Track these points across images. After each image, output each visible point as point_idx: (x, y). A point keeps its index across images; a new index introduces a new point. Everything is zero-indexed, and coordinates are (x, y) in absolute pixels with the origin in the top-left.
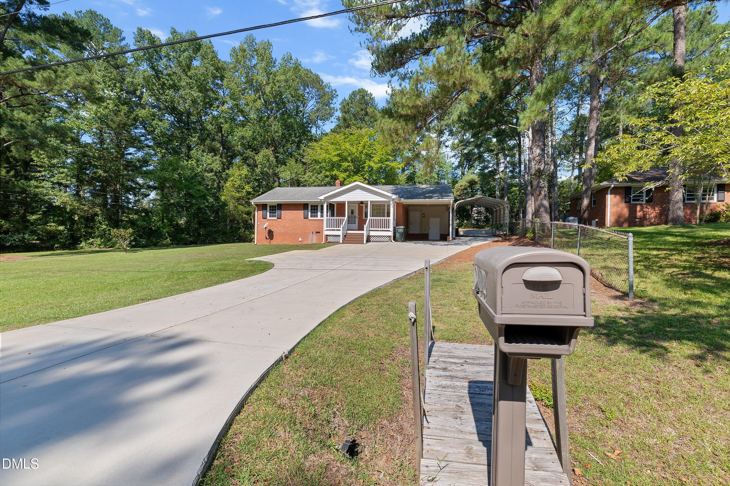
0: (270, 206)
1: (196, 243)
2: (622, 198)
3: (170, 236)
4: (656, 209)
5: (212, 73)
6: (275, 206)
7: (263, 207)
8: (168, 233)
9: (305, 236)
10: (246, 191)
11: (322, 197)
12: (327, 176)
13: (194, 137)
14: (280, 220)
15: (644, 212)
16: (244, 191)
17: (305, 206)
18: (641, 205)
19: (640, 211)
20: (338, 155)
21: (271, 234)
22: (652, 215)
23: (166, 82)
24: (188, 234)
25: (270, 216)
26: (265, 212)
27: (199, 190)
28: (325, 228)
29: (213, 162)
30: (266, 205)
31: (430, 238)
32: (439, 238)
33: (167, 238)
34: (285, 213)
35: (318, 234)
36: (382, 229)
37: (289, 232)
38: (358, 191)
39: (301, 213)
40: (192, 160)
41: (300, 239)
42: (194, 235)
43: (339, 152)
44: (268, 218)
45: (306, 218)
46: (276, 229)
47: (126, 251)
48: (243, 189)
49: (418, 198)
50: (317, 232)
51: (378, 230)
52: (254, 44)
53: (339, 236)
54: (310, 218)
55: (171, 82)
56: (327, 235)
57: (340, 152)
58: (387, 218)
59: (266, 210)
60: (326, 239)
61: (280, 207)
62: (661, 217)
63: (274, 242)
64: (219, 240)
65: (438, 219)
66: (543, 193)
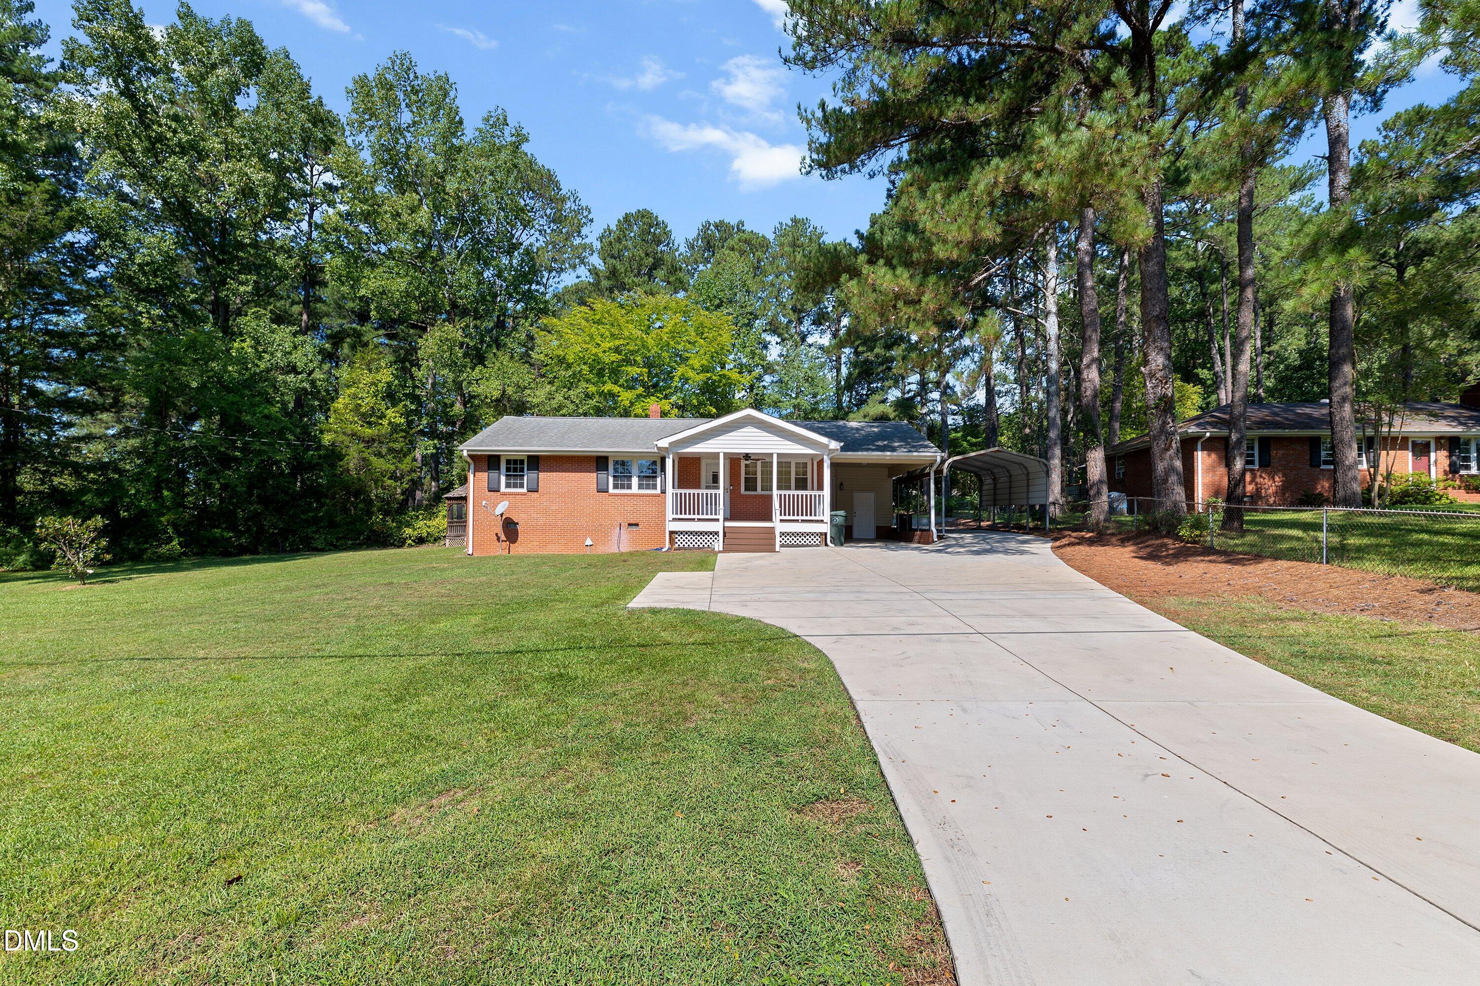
0: (508, 462)
1: (255, 552)
2: (1220, 458)
3: (180, 535)
4: (1277, 479)
5: (303, 129)
6: (522, 462)
7: (490, 462)
8: (176, 527)
9: (600, 532)
10: (390, 423)
11: (664, 443)
12: (588, 396)
13: (242, 283)
14: (535, 495)
15: (1257, 484)
16: (385, 422)
17: (600, 462)
18: (1252, 471)
19: (1250, 483)
20: (617, 350)
21: (510, 529)
22: (1270, 491)
23: (169, 135)
24: (233, 527)
25: (508, 485)
26: (494, 474)
27: (267, 417)
28: (670, 515)
29: (295, 347)
30: (498, 457)
31: (855, 535)
32: (873, 535)
33: (170, 540)
34: (545, 478)
35: (634, 528)
36: (804, 518)
37: (559, 523)
38: (749, 430)
39: (589, 479)
40: (243, 341)
41: (589, 542)
42: (248, 529)
43: (617, 343)
44: (503, 488)
45: (602, 490)
46: (522, 515)
47: (82, 577)
48: (381, 418)
49: (867, 450)
50: (630, 525)
51: (797, 521)
52: (412, 76)
53: (717, 533)
54: (611, 490)
55: (185, 138)
56: (671, 533)
57: (621, 342)
58: (817, 493)
59: (499, 469)
60: (672, 541)
61: (536, 462)
62: (1284, 494)
63: (518, 549)
64: (319, 544)
65: (872, 495)
66: (1174, 445)
